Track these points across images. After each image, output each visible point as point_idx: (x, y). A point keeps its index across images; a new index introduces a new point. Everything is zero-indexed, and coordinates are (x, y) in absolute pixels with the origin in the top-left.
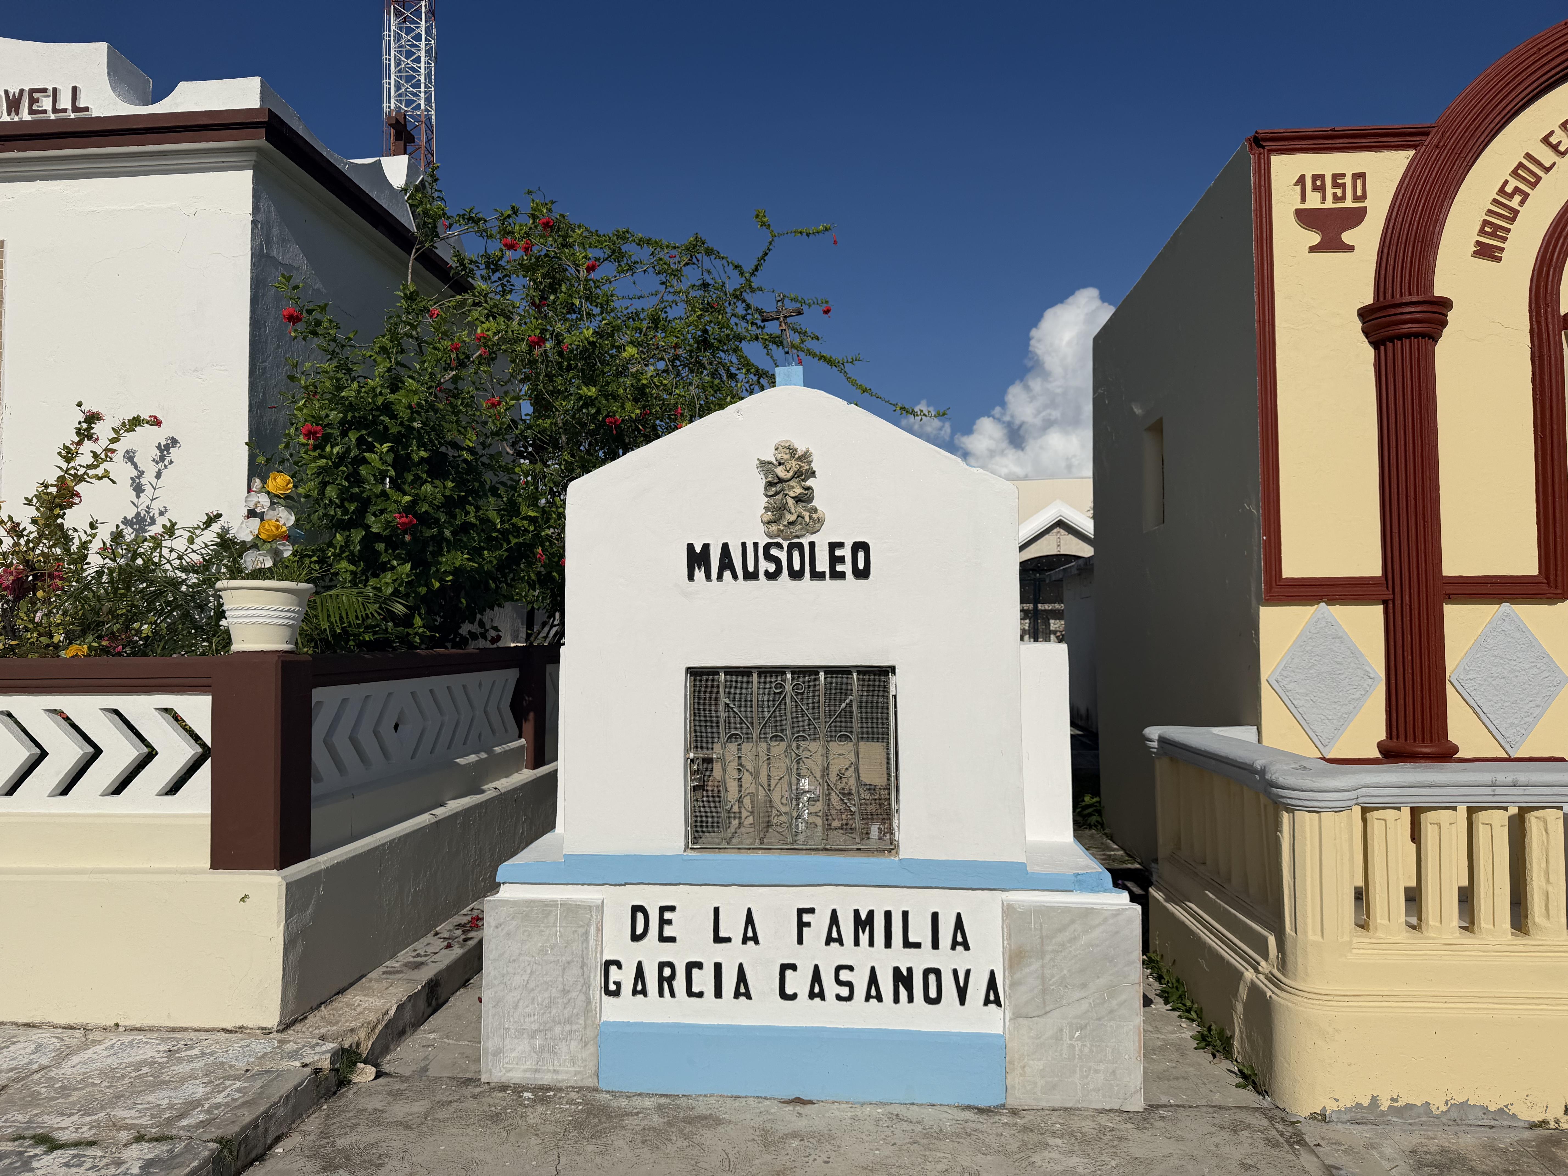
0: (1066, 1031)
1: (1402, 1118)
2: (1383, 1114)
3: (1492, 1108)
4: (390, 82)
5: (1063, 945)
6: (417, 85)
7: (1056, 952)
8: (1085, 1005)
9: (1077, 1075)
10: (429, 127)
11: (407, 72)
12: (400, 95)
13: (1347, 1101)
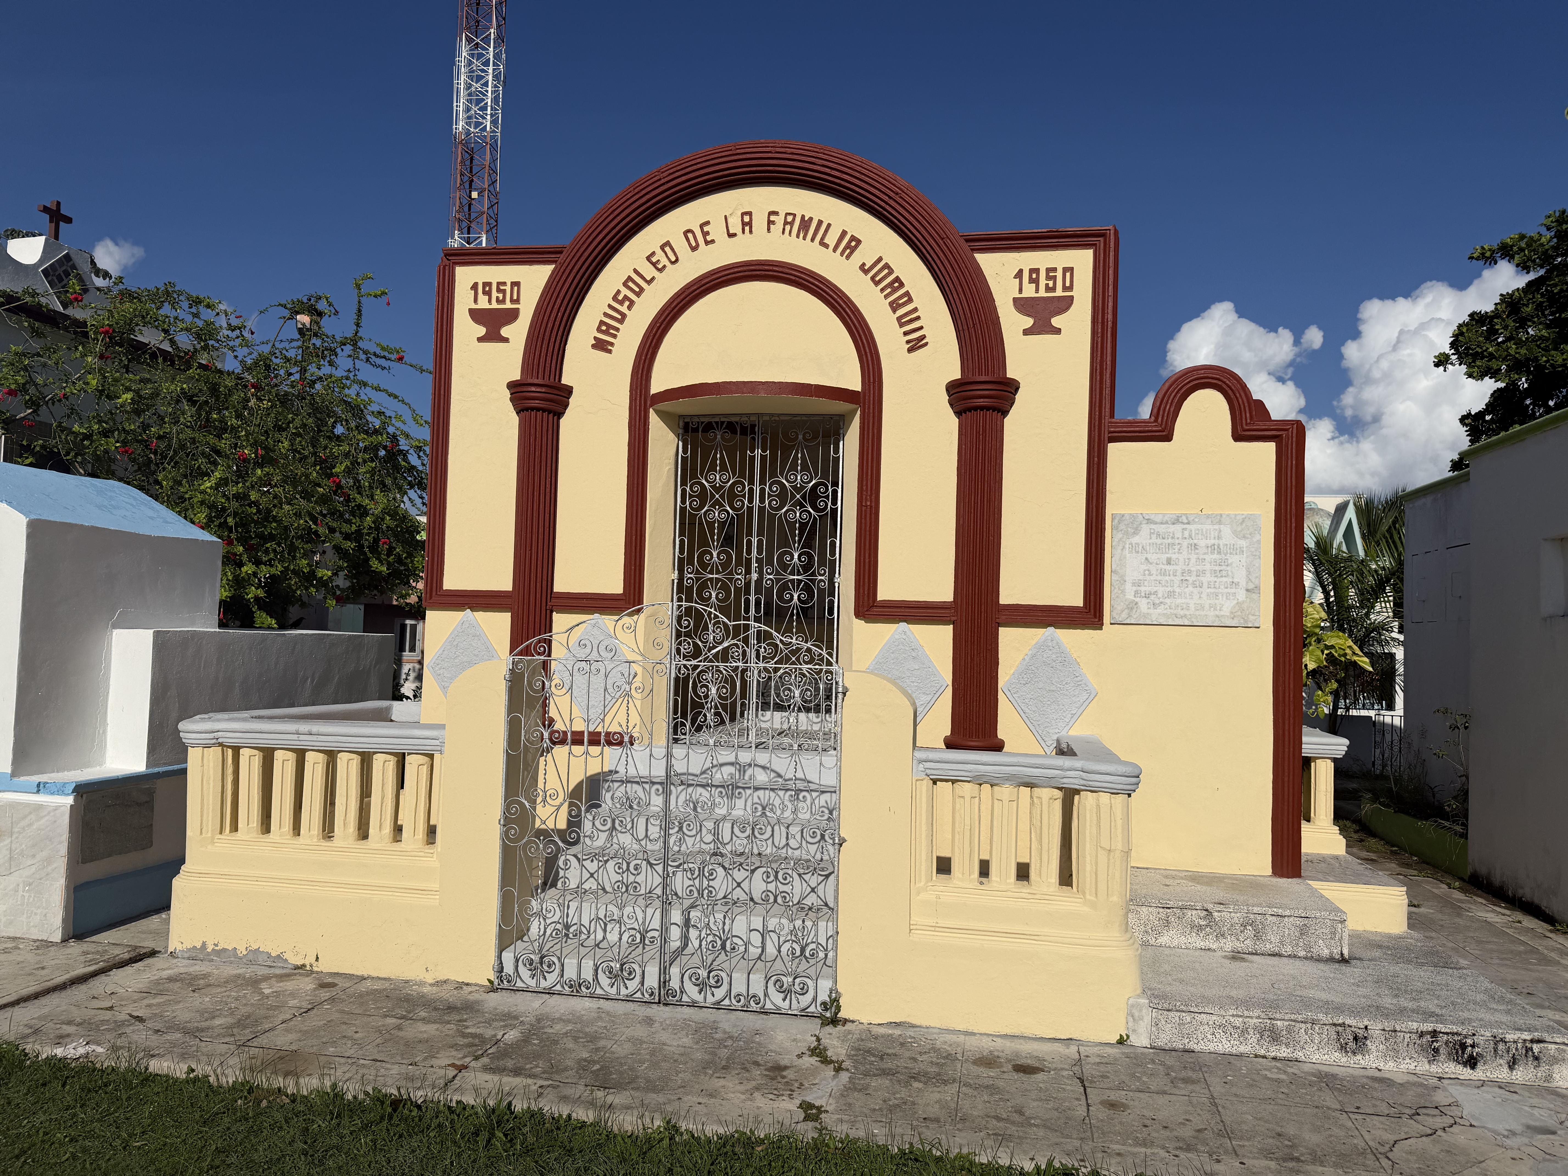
0: (21, 886)
1: (219, 957)
2: (209, 954)
3: (273, 955)
4: (460, 105)
5: (23, 828)
6: (484, 109)
7: (19, 833)
8: (33, 868)
9: (25, 916)
10: (494, 148)
11: (477, 95)
12: (469, 118)
13: (188, 945)
